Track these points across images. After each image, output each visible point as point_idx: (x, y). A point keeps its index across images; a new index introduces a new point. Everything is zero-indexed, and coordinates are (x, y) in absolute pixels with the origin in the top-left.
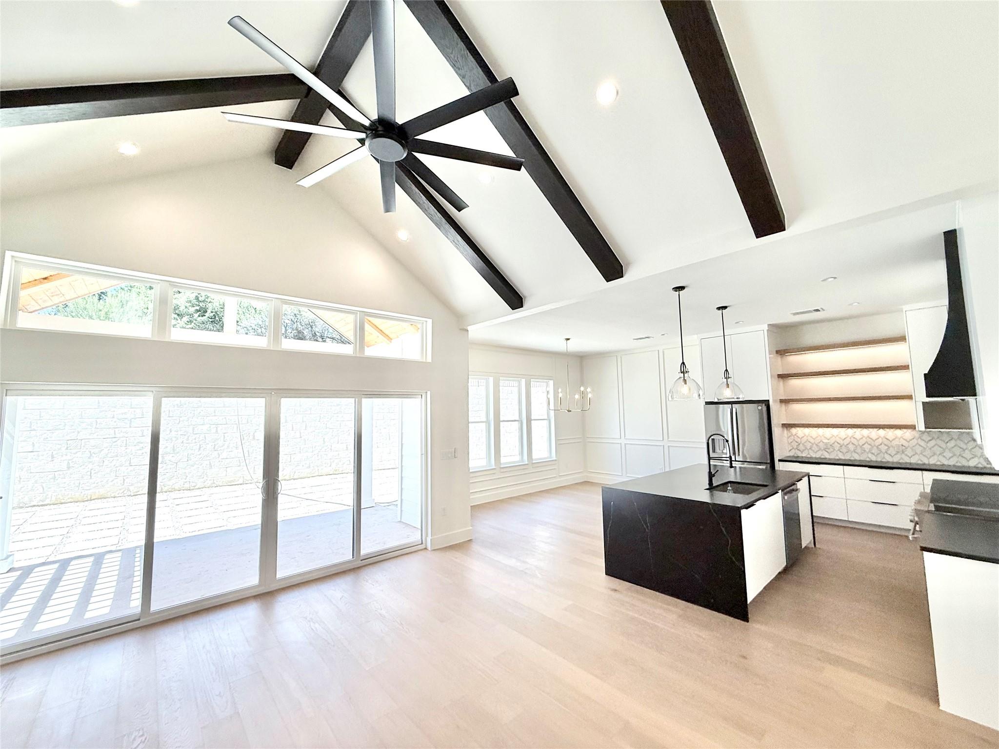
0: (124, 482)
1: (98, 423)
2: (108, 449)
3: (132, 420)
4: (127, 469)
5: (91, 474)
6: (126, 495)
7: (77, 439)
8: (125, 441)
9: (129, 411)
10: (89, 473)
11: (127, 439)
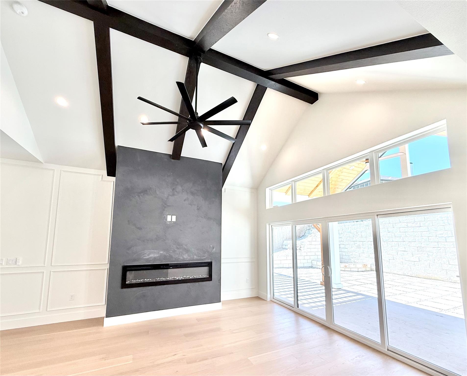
0: (447, 273)
1: (429, 239)
2: (436, 253)
3: (447, 238)
4: (448, 266)
5: (429, 265)
6: (449, 281)
7: (421, 247)
8: (444, 250)
9: (444, 232)
10: (428, 265)
11: (445, 248)
